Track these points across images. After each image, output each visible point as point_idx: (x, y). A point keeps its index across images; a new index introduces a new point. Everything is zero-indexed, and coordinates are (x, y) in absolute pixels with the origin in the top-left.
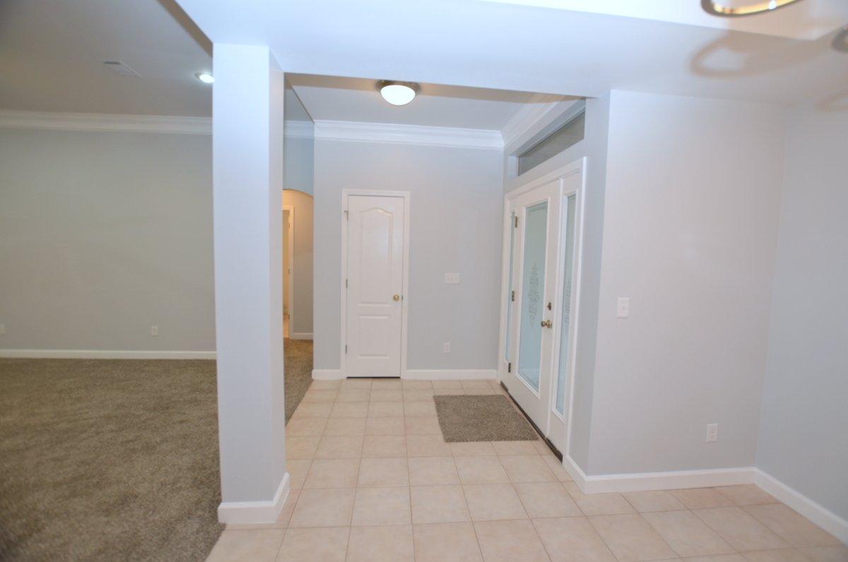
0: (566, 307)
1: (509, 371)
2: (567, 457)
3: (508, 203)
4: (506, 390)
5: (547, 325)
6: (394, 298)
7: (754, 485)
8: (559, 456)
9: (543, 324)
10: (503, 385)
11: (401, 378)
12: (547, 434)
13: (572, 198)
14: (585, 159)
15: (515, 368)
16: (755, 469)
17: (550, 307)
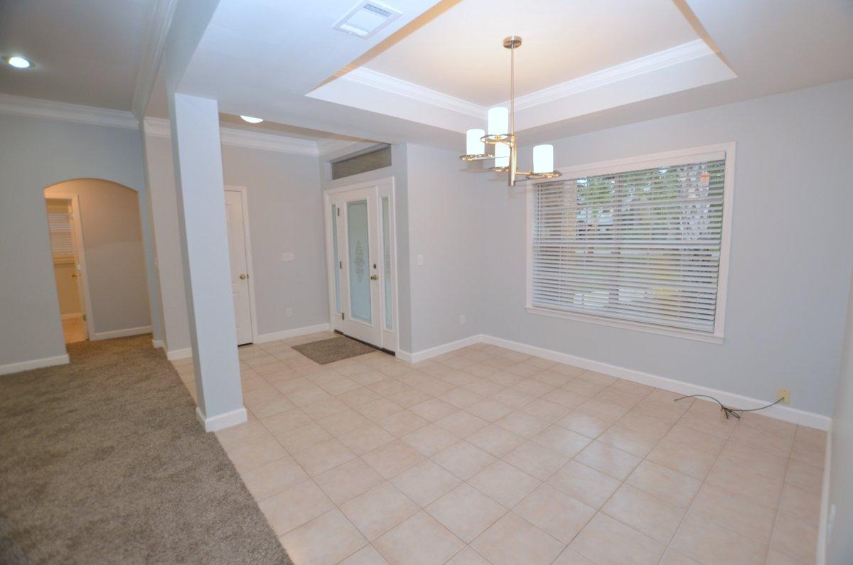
0: (388, 265)
1: (343, 318)
2: (398, 351)
3: (327, 198)
4: (341, 333)
5: (374, 278)
6: (241, 278)
7: (482, 343)
8: (393, 354)
9: (372, 278)
10: (337, 332)
11: (254, 343)
12: (381, 346)
13: (385, 200)
14: (393, 178)
15: (349, 316)
16: (481, 335)
17: (375, 267)
